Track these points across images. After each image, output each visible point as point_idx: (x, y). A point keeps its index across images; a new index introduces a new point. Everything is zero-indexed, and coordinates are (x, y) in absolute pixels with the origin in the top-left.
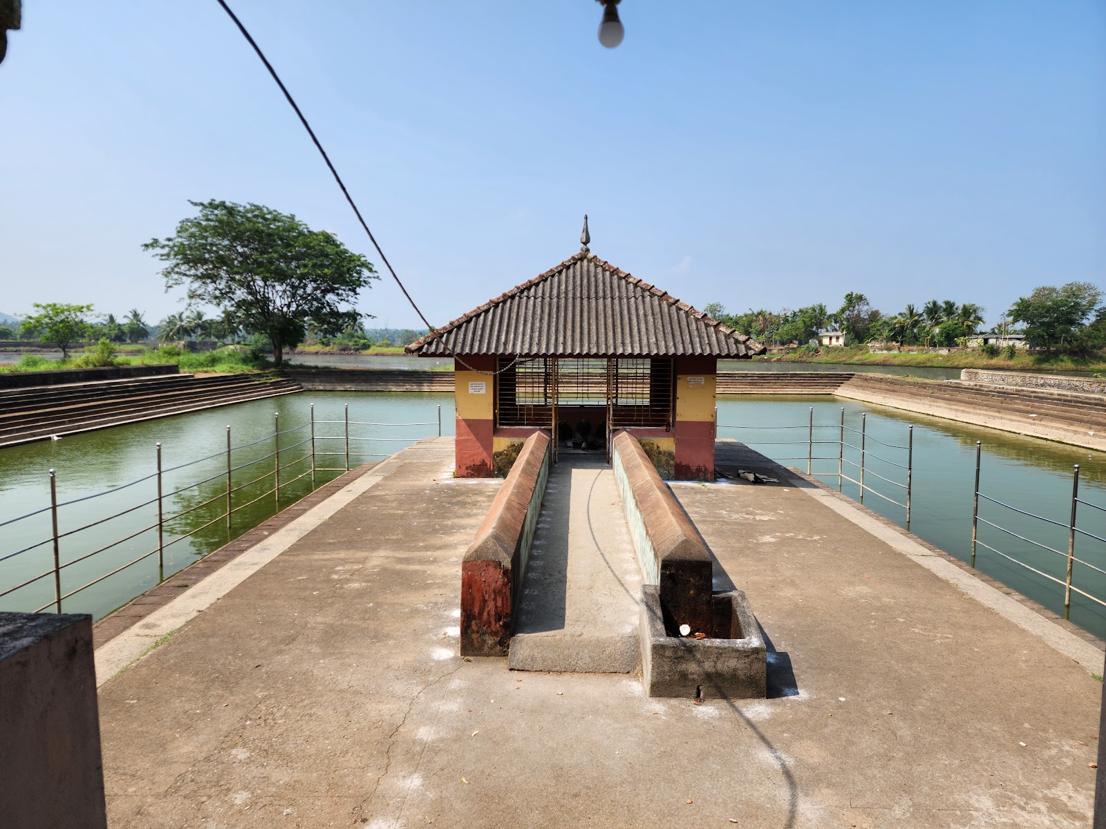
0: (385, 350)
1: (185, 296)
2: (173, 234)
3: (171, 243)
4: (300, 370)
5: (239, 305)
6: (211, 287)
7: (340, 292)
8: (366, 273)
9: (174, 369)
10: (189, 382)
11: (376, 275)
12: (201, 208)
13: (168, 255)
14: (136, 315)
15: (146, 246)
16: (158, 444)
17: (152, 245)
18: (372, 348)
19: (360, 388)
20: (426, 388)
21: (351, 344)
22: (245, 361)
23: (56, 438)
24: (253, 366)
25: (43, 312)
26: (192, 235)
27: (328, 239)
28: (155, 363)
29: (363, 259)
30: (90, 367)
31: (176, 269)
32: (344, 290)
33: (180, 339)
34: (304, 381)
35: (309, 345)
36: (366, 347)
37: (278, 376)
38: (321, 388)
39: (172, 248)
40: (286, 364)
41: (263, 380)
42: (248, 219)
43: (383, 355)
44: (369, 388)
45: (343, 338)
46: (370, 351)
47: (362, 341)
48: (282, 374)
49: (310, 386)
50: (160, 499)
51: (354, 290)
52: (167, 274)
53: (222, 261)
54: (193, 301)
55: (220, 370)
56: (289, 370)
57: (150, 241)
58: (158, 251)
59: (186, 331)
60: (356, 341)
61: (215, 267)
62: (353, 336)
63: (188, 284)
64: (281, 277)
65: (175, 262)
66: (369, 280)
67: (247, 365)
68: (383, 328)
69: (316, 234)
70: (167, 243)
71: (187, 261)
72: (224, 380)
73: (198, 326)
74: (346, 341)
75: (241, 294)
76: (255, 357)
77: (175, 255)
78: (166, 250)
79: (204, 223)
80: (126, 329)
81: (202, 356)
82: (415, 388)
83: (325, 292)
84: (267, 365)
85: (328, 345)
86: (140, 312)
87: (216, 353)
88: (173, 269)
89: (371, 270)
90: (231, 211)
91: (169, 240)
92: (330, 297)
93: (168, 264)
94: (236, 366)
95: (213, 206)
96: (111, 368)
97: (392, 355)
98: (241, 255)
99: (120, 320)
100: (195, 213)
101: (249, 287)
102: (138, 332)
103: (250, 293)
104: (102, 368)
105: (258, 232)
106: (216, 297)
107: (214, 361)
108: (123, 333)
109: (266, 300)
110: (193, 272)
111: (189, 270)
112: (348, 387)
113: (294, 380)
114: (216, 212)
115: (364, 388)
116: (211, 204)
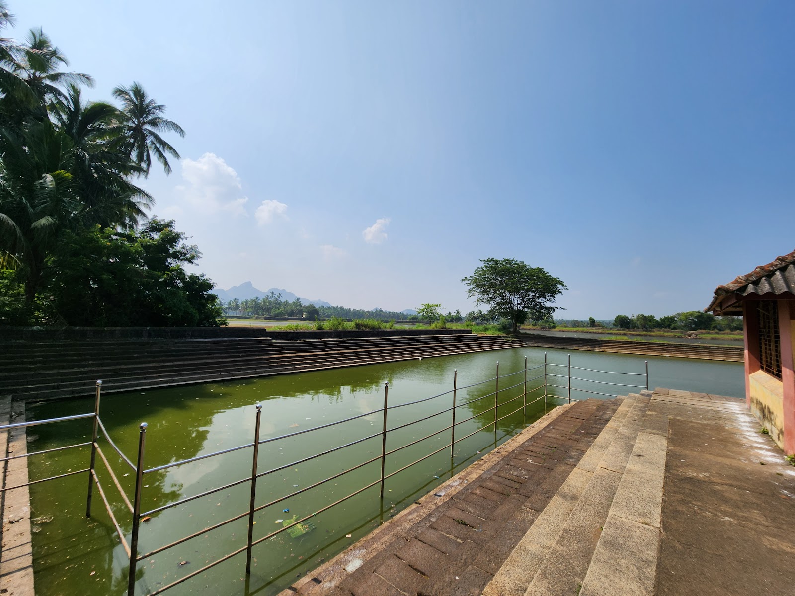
0: (564, 329)
1: (476, 301)
2: (473, 275)
3: (471, 278)
4: (525, 335)
5: (498, 304)
6: (486, 297)
7: (547, 297)
8: (560, 286)
9: (469, 332)
10: (476, 338)
11: (565, 287)
12: (484, 262)
13: (470, 283)
14: (458, 312)
15: (462, 280)
16: (455, 370)
17: (464, 280)
18: (557, 328)
19: (557, 346)
20: (597, 349)
21: (546, 325)
22: (499, 330)
23: (421, 359)
24: (503, 333)
25: (424, 307)
26: (480, 274)
27: (540, 270)
28: (462, 329)
29: (558, 280)
30: (437, 329)
31: (473, 289)
32: (548, 296)
33: (473, 322)
34: (528, 341)
35: (526, 326)
36: (554, 327)
37: (515, 338)
38: (536, 345)
39: (472, 280)
40: (519, 333)
41: (508, 339)
42: (503, 265)
43: (563, 331)
44: (562, 347)
45: (543, 323)
46: (556, 329)
47: (552, 324)
48: (517, 337)
49: (530, 344)
50: (454, 409)
51: (553, 296)
52: (469, 292)
53: (492, 285)
54: (479, 302)
55: (489, 334)
56: (520, 335)
57: (464, 278)
58: (467, 282)
59: (475, 319)
60: (549, 324)
61: (489, 287)
62: (547, 322)
63: (477, 296)
64: (517, 290)
65: (473, 286)
66: (562, 290)
67: (500, 332)
68: (561, 319)
69: (533, 269)
70: (470, 278)
71: (477, 286)
72: (490, 338)
73: (480, 316)
74: (544, 324)
75: (499, 299)
76: (504, 328)
77: (473, 283)
78: (469, 282)
79: (485, 269)
80: (454, 317)
81: (481, 327)
82: (590, 348)
83: (538, 298)
84: (510, 332)
85: (535, 326)
86: (460, 311)
87: (487, 326)
88: (472, 289)
89: (563, 285)
90: (496, 262)
91: (471, 277)
92: (541, 300)
93: (470, 287)
94: (496, 332)
95: (489, 261)
96: (445, 330)
97: (568, 331)
98: (500, 281)
99: (453, 314)
100: (482, 265)
101: (503, 296)
102: (458, 319)
103: (503, 299)
104: (442, 330)
105: (507, 270)
106: (489, 300)
107: (486, 329)
108: (453, 319)
109: (510, 302)
110: (479, 290)
111: (478, 289)
112: (550, 345)
113: (523, 340)
114: (490, 263)
115: (559, 347)
116: (488, 260)
